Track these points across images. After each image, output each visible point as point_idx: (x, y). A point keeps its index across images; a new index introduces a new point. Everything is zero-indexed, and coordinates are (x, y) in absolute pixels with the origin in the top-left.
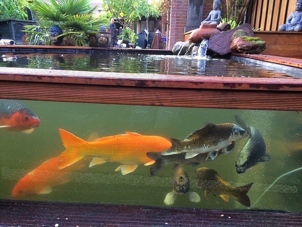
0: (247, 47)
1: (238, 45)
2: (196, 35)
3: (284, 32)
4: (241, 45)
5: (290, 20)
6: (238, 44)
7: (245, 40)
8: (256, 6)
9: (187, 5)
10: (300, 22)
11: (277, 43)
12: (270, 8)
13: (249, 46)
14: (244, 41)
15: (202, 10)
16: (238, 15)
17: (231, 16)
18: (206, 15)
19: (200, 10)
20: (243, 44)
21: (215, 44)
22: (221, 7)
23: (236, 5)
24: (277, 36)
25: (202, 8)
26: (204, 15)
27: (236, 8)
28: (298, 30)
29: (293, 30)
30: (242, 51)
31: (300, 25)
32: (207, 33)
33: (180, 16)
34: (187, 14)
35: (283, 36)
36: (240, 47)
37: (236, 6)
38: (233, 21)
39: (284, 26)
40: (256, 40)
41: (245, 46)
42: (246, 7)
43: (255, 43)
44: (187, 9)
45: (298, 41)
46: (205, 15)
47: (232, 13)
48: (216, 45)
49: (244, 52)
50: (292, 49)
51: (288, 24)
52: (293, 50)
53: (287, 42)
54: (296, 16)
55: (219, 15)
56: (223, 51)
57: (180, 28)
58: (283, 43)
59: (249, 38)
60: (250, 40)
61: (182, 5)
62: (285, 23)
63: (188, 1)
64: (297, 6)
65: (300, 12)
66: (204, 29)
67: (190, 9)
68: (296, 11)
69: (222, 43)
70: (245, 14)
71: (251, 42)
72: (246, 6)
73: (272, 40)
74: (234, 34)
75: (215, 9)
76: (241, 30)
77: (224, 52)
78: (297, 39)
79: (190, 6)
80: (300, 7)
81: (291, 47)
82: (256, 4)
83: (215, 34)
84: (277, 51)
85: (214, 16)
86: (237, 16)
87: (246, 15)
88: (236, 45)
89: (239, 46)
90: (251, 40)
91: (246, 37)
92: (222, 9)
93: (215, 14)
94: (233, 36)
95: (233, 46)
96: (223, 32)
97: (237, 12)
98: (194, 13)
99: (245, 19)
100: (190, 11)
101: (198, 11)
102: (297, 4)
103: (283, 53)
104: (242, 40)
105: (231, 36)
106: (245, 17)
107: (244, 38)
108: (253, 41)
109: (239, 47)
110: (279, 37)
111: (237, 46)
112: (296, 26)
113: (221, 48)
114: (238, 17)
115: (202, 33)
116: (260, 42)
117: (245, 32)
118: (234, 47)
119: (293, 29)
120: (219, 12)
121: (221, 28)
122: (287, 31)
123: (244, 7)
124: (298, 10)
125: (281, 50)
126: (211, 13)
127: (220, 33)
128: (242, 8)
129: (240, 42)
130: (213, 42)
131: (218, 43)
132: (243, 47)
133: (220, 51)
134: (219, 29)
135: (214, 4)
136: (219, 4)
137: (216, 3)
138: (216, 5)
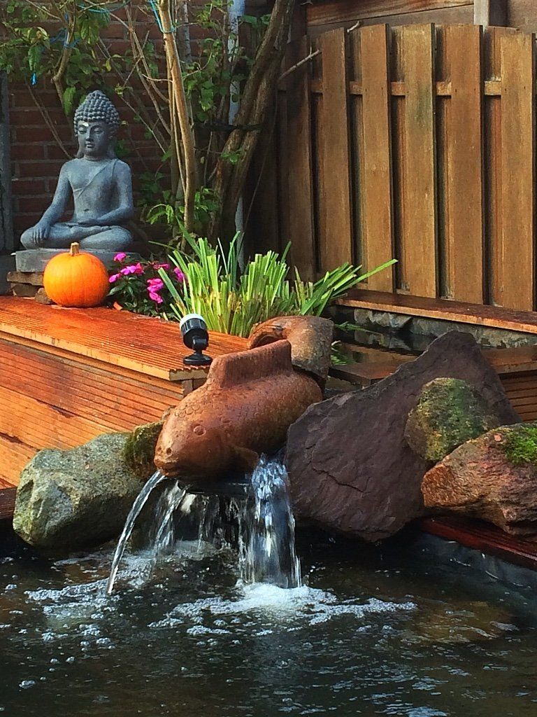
1: (494, 498)
2: (204, 438)
7: (523, 463)
14: (518, 466)
16: (219, 181)
21: (323, 478)
36: (511, 509)
42: (255, 132)
48: (333, 487)
56: (380, 517)
69: (361, 467)
72: (253, 128)
75: (90, 154)
76: (448, 381)
77: (383, 520)
83: (313, 417)
85: (94, 194)
89: (506, 503)
91: (513, 440)
94: (418, 424)
95: (462, 499)
96: (346, 397)
104: (506, 464)
107: (508, 448)
109: (508, 513)
111: (492, 504)
113: (364, 500)
114: (218, 190)
118: (463, 504)
121: (315, 361)
123: (243, 134)
126: (70, 173)
127: (336, 406)
128: (231, 143)
129: (500, 475)
130: (309, 468)
131: (337, 469)
132: (531, 509)
133: (363, 518)
134: (311, 372)
135: (86, 124)
136: (112, 125)
137: (95, 120)
138: (99, 132)
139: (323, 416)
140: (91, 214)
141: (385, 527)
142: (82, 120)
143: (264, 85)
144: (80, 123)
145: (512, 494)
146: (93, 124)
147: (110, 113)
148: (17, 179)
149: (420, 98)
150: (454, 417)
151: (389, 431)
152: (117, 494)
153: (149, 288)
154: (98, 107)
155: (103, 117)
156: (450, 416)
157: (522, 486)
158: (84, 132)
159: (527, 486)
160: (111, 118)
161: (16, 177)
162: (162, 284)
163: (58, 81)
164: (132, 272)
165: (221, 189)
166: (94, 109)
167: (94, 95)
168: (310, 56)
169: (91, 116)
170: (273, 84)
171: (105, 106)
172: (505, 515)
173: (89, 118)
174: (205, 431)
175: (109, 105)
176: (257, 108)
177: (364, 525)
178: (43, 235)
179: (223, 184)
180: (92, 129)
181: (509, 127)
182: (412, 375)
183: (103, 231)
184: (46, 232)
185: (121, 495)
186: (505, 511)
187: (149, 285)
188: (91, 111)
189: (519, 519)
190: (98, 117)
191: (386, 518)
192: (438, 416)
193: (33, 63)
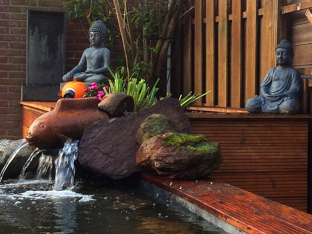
0: (176, 162)
1: (153, 158)
2: (44, 129)
3: (259, 117)
4: (160, 158)
5: (269, 86)
6: (154, 155)
7: (170, 145)
8: (190, 40)
9: (24, 32)
10: (290, 91)
11: (246, 142)
12: (222, 49)
13: (181, 160)
14: (167, 146)
15: (62, 46)
16: (151, 60)
17: (136, 60)
18: (75, 55)
19: (59, 45)
20: (166, 157)
21: (96, 150)
22: (110, 39)
23: (144, 33)
24: (245, 125)
25: (62, 41)
26: (68, 55)
27: (145, 41)
28: (287, 112)
29: (277, 112)
30: (165, 173)
31: (291, 98)
32: (74, 123)
33: (6, 58)
34: (25, 52)
35: (256, 125)
36: (158, 162)
37: (145, 37)
38: (139, 80)
39: (255, 100)
40: (196, 144)
41: (171, 160)
42: (168, 40)
43: (195, 151)
44: (25, 40)
45: (290, 135)
46: (72, 56)
47: (137, 54)
48: (100, 155)
49: (170, 175)
50: (281, 154)
51: (266, 95)
52: (283, 157)
53: (268, 138)
54: (281, 77)
55: (106, 59)
56: (120, 169)
57: (8, 86)
58: (259, 142)
59: (178, 139)
60: (182, 144)
61: (10, 31)
62: (258, 92)
63: (25, 23)
64: (278, 54)
65: (287, 69)
66: (64, 114)
67: (32, 42)
68: (277, 65)
69: (115, 148)
70: (169, 53)
71: (186, 150)
72: (168, 38)
73: (235, 135)
74: (142, 126)
75: (94, 45)
76: (158, 116)
77: (122, 171)
78: (288, 132)
79: (33, 34)
80: (284, 57)
81: (278, 151)
82: (190, 35)
83: (96, 126)
84: (248, 161)
85: (94, 61)
86: (148, 61)
87: (172, 57)
88: (149, 157)
89: (157, 160)
90: (184, 144)
91: (171, 137)
92: (111, 43)
93: (96, 56)
94: (140, 131)
95: (143, 159)
96: (113, 119)
97: (149, 52)
98: (42, 53)
99: (169, 66)
100: (31, 47)
101: (53, 48)
102: (278, 50)
103: (264, 164)
104: (162, 145)
105: (135, 131)
106: (169, 61)
107: (167, 139)
108: (188, 147)
109: (157, 164)
110: (250, 128)
111: (152, 161)
112: (283, 101)
113: (114, 162)
114: (151, 64)
115: (60, 124)
116: (206, 148)
117: (169, 122)
118: (144, 162)
119: (278, 109)
120: (105, 52)
121: (109, 107)
122: (266, 113)
123: (163, 41)
124: (281, 65)
125: (258, 157)
126: (86, 53)
127: (108, 122)
128: (158, 44)
129: (158, 149)
130: (91, 146)
131: (103, 148)
132: (167, 163)
133: (112, 169)
134: (106, 110)
135: (92, 33)
136: (103, 34)
137: (96, 31)
138: (97, 36)
139: (101, 126)
140: (92, 69)
141: (122, 174)
142: (91, 31)
143: (172, 21)
144: (91, 32)
145: (160, 156)
146: (95, 33)
147: (102, 29)
148: (74, 58)
149: (223, 22)
150: (155, 129)
151: (131, 135)
152: (22, 156)
153: (98, 95)
154: (98, 26)
155: (99, 30)
156: (153, 128)
157: (165, 153)
158: (92, 36)
159: (167, 154)
160: (103, 31)
161: (74, 57)
162: (104, 93)
163: (89, 18)
164: (93, 88)
165: (152, 64)
166: (96, 27)
167: (97, 22)
168: (191, 9)
169: (94, 30)
170: (176, 20)
171: (101, 26)
172: (155, 165)
173: (93, 30)
174: (45, 126)
175: (103, 26)
176: (169, 30)
177: (112, 172)
178: (70, 76)
179: (153, 61)
180: (95, 35)
181: (249, 31)
182: (146, 113)
183: (93, 75)
184: (71, 75)
185: (23, 156)
186: (156, 163)
187: (98, 93)
188: (95, 28)
189: (160, 167)
190: (97, 30)
191: (124, 170)
192: (147, 128)
193: (76, 9)
